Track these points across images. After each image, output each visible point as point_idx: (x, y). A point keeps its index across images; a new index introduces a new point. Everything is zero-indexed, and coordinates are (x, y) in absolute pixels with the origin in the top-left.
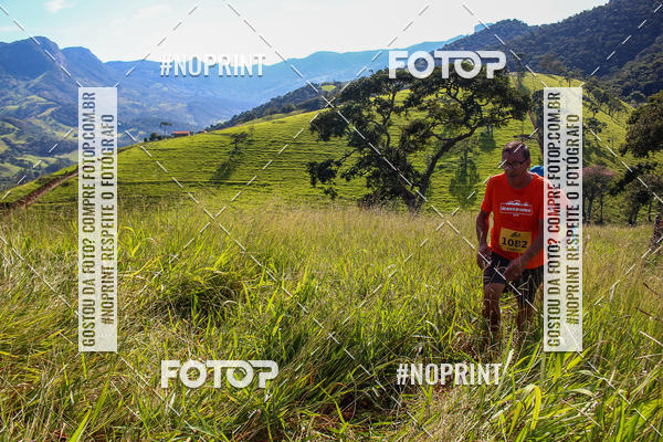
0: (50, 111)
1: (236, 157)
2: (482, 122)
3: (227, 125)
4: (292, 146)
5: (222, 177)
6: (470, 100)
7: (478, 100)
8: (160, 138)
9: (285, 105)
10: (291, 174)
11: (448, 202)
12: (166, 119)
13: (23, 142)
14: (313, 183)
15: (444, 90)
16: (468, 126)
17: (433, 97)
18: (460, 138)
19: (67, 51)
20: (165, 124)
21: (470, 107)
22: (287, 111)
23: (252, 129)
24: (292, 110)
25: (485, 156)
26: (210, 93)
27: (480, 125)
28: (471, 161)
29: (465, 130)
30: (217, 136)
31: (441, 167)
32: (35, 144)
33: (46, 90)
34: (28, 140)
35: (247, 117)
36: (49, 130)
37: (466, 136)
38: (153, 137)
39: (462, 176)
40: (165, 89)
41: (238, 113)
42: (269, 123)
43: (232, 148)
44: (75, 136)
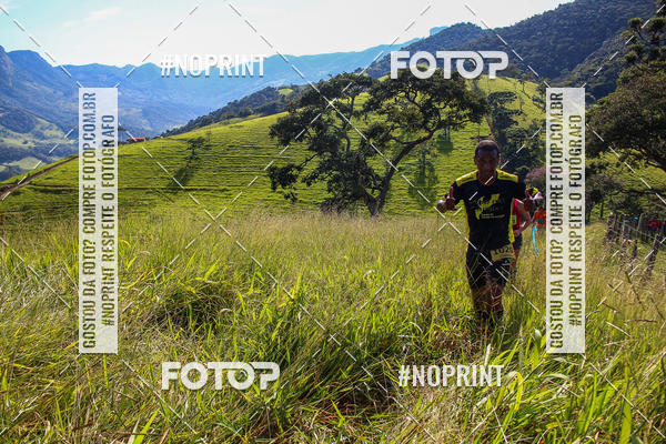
1: (194, 163)
2: (441, 125)
3: (184, 130)
4: (251, 151)
6: (429, 102)
7: (435, 104)
9: (242, 109)
11: (407, 204)
14: (274, 188)
15: (403, 94)
16: (427, 129)
17: (392, 101)
18: (419, 141)
19: (14, 55)
20: (120, 129)
21: (428, 110)
22: (245, 115)
23: (209, 134)
24: (250, 114)
25: (443, 158)
26: (164, 98)
27: (438, 128)
28: (429, 164)
29: (424, 134)
30: (174, 142)
31: (401, 169)
35: (204, 122)
37: (425, 139)
39: (420, 179)
41: (195, 118)
42: (227, 128)
43: (189, 154)
44: (26, 142)
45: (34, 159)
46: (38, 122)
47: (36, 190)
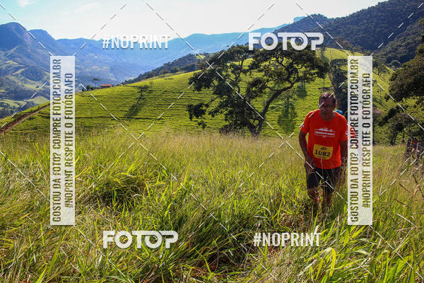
0: (20, 71)
1: (141, 101)
2: (299, 79)
3: (135, 81)
4: (178, 94)
5: (132, 114)
6: (291, 65)
7: (295, 65)
8: (92, 89)
9: (172, 68)
10: (176, 112)
11: (277, 130)
12: (96, 76)
13: (3, 91)
14: (191, 118)
15: (275, 59)
16: (290, 82)
17: (267, 63)
18: (285, 89)
20: (96, 79)
21: (291, 69)
22: (174, 72)
23: (151, 83)
24: (178, 71)
25: (300, 101)
26: (124, 60)
27: (297, 81)
28: (291, 104)
29: (287, 85)
30: (129, 88)
31: (273, 108)
32: (12, 92)
33: (19, 57)
34: (6, 90)
35: (149, 76)
36: (20, 84)
37: (288, 88)
38: (88, 88)
39: (286, 113)
40: (96, 57)
41: (143, 73)
42: (163, 79)
43: (139, 95)
44: (38, 87)
45: (43, 98)
46: (45, 74)
47: (43, 117)
